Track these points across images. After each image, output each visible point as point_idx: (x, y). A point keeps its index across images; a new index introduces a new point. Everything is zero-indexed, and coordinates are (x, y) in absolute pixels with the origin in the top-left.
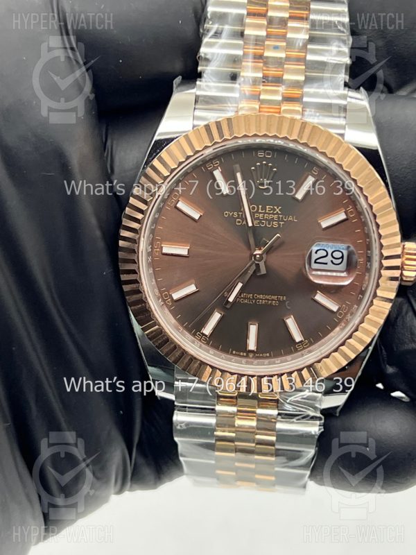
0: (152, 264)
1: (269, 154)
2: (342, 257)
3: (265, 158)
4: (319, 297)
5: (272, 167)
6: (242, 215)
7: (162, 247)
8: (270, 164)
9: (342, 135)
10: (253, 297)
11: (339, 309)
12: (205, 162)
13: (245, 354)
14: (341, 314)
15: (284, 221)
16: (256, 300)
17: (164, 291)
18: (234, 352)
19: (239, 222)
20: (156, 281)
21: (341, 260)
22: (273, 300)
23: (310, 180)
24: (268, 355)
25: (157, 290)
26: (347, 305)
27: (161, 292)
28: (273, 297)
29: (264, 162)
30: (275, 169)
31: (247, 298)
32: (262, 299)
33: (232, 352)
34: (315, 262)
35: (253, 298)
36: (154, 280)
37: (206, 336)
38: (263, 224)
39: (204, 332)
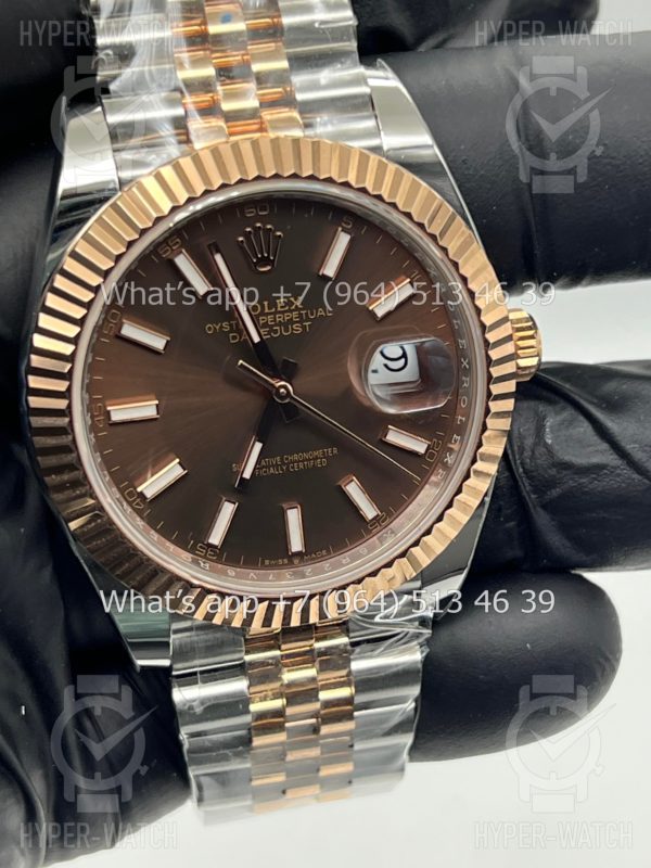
0: (99, 446)
1: (263, 209)
2: (404, 355)
3: (257, 218)
4: (395, 437)
5: (273, 231)
6: (237, 325)
7: (109, 412)
8: (269, 227)
10: (282, 459)
11: (428, 448)
12: (156, 247)
13: (286, 561)
14: (432, 456)
15: (311, 320)
16: (288, 464)
17: (127, 487)
18: (267, 562)
19: (234, 338)
20: (110, 473)
21: (403, 360)
22: (317, 458)
23: (343, 240)
24: (324, 552)
25: (114, 489)
26: (439, 437)
27: (122, 491)
28: (316, 453)
29: (258, 225)
30: (279, 234)
31: (273, 466)
32: (299, 460)
33: (263, 563)
35: (284, 464)
36: (106, 472)
37: (216, 547)
38: (276, 332)
39: (211, 541)
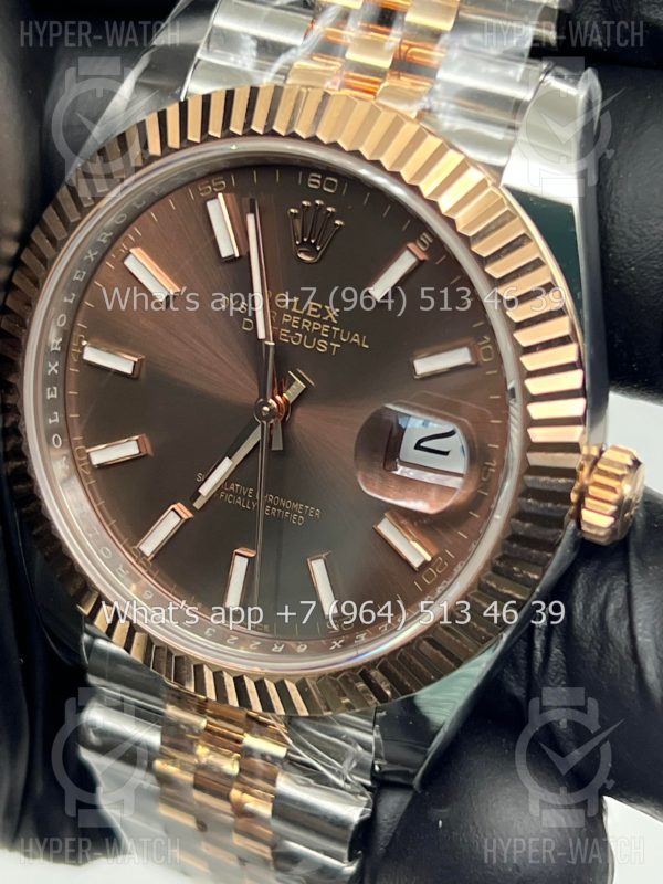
1: (330, 184)
3: (319, 193)
4: (387, 528)
5: (333, 216)
7: (83, 347)
9: (500, 170)
10: (253, 495)
11: (425, 564)
14: (429, 576)
15: (341, 342)
17: (79, 443)
22: (294, 511)
23: (405, 261)
26: (446, 558)
27: (73, 443)
28: (295, 505)
29: (318, 202)
30: (338, 222)
31: (242, 496)
32: (273, 504)
34: (418, 447)
35: (254, 500)
37: (146, 557)
38: (296, 340)
39: (142, 548)
